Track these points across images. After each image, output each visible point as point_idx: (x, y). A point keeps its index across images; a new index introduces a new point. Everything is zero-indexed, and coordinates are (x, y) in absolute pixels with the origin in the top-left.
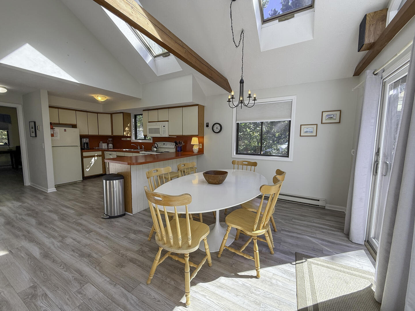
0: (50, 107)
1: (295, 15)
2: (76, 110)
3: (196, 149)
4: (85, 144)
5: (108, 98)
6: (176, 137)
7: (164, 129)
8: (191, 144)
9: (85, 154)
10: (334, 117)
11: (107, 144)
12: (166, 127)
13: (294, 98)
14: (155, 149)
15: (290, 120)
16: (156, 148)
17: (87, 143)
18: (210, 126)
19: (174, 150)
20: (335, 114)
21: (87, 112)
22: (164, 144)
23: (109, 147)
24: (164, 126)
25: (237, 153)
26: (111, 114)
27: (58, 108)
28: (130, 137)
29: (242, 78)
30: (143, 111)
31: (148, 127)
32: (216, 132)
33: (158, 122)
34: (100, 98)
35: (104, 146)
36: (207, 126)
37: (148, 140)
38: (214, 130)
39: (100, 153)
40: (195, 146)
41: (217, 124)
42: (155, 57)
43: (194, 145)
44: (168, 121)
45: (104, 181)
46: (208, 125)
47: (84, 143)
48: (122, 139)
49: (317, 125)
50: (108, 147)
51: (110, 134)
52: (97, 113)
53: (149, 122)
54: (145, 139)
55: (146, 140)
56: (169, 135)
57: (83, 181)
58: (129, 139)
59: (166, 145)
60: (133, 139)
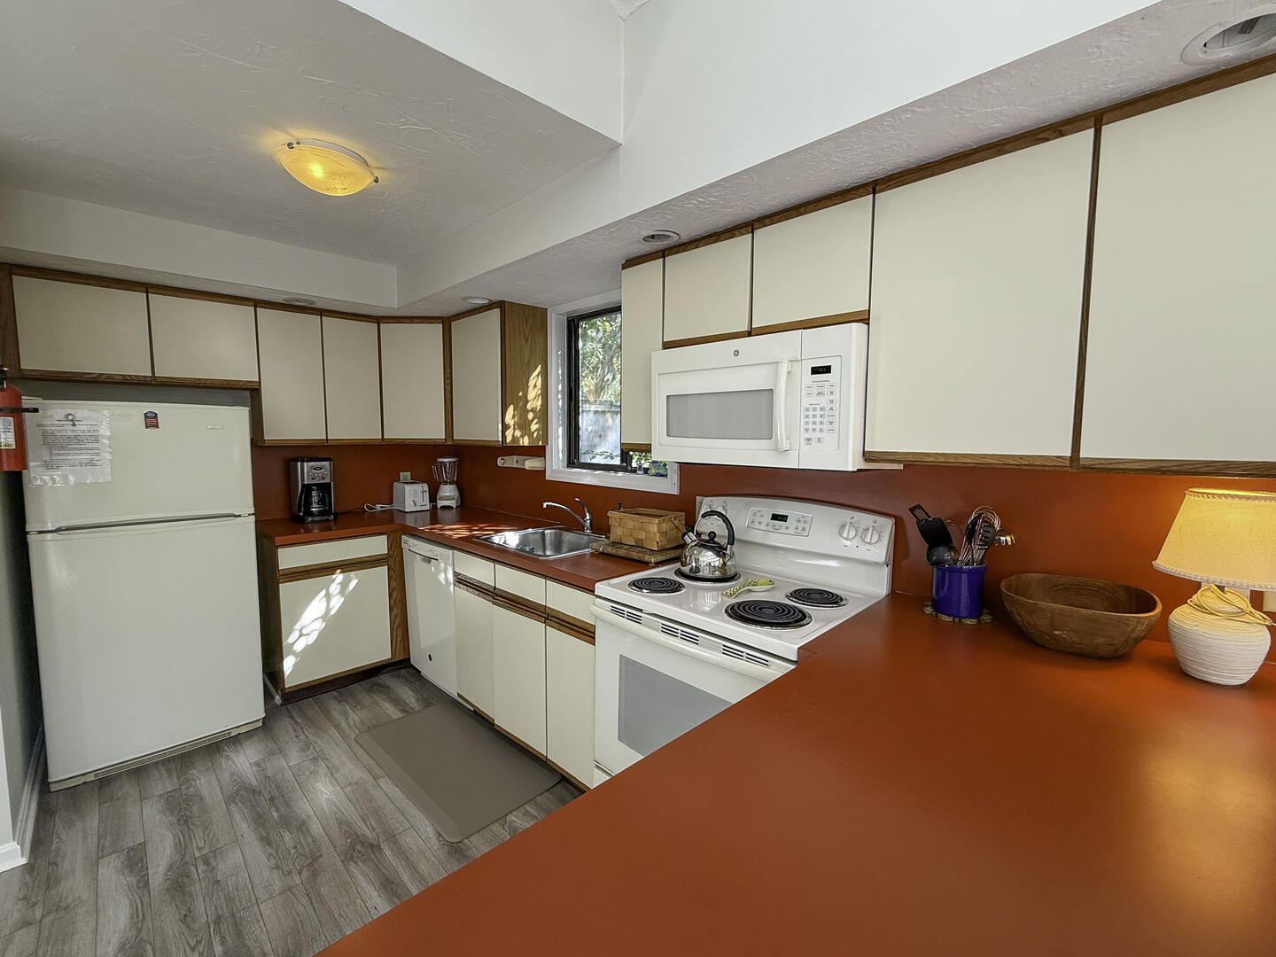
2: (257, 303)
4: (314, 493)
6: (901, 467)
7: (822, 399)
9: (289, 557)
11: (426, 487)
12: (847, 377)
14: (708, 559)
16: (719, 551)
17: (324, 488)
19: (875, 588)
21: (322, 312)
22: (783, 518)
23: (440, 503)
24: (827, 370)
26: (447, 322)
27: (148, 288)
28: (537, 451)
30: (624, 267)
31: (664, 388)
33: (750, 334)
35: (413, 497)
37: (646, 471)
39: (376, 545)
44: (864, 318)
47: (303, 485)
48: (500, 462)
50: (433, 499)
51: (436, 432)
52: (378, 320)
53: (667, 345)
54: (625, 465)
55: (634, 471)
56: (868, 457)
57: (266, 726)
58: (531, 464)
59: (802, 532)
60: (555, 465)
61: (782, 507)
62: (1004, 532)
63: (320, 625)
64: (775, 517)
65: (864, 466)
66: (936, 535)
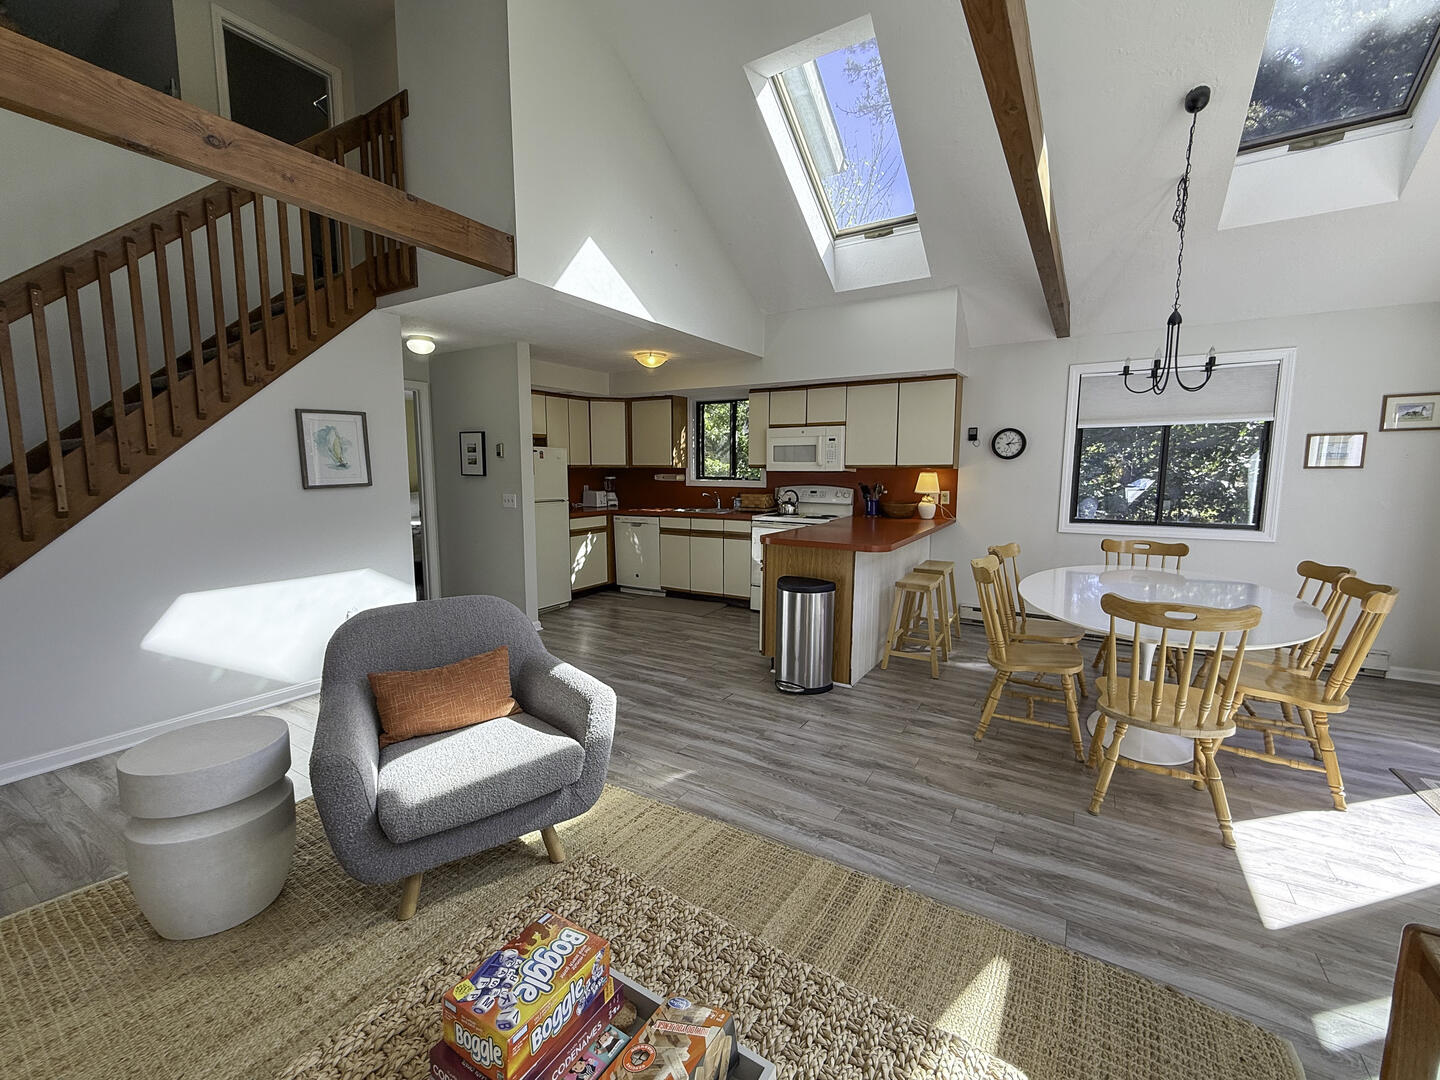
0: (534, 391)
1: (1348, 135)
2: (547, 393)
3: (928, 507)
5: (669, 355)
6: (855, 470)
7: (833, 449)
8: (917, 491)
9: (577, 524)
10: (1424, 413)
12: (839, 442)
13: (1288, 356)
14: (790, 509)
15: (1271, 419)
16: (793, 505)
18: (984, 436)
19: (848, 512)
20: (1427, 404)
21: (568, 396)
22: (815, 492)
24: (834, 440)
25: (1073, 520)
26: (628, 402)
28: (682, 471)
29: (1176, 310)
30: (750, 392)
32: (1004, 454)
33: (806, 425)
34: (652, 360)
36: (973, 437)
37: (746, 479)
38: (999, 451)
39: (601, 521)
40: (924, 499)
41: (1008, 433)
42: (838, 236)
43: (924, 495)
44: (844, 424)
45: (786, 594)
46: (976, 435)
48: (656, 478)
49: (1365, 434)
51: (622, 461)
52: (589, 399)
53: (771, 427)
54: (732, 476)
55: (738, 478)
56: (846, 467)
57: (571, 605)
58: (679, 478)
59: (823, 495)
60: (691, 478)
61: (814, 488)
62: (885, 490)
63: (583, 559)
64: (812, 492)
65: (844, 469)
66: (866, 490)
